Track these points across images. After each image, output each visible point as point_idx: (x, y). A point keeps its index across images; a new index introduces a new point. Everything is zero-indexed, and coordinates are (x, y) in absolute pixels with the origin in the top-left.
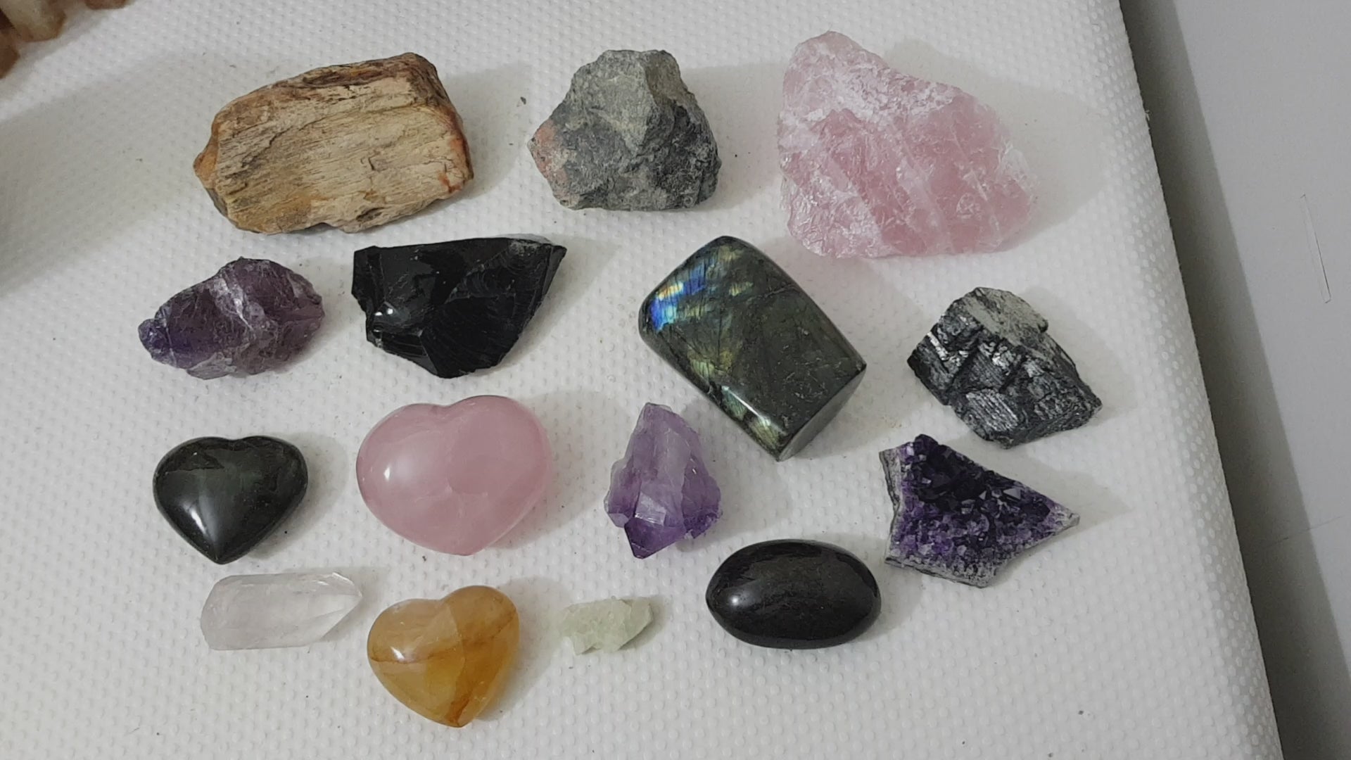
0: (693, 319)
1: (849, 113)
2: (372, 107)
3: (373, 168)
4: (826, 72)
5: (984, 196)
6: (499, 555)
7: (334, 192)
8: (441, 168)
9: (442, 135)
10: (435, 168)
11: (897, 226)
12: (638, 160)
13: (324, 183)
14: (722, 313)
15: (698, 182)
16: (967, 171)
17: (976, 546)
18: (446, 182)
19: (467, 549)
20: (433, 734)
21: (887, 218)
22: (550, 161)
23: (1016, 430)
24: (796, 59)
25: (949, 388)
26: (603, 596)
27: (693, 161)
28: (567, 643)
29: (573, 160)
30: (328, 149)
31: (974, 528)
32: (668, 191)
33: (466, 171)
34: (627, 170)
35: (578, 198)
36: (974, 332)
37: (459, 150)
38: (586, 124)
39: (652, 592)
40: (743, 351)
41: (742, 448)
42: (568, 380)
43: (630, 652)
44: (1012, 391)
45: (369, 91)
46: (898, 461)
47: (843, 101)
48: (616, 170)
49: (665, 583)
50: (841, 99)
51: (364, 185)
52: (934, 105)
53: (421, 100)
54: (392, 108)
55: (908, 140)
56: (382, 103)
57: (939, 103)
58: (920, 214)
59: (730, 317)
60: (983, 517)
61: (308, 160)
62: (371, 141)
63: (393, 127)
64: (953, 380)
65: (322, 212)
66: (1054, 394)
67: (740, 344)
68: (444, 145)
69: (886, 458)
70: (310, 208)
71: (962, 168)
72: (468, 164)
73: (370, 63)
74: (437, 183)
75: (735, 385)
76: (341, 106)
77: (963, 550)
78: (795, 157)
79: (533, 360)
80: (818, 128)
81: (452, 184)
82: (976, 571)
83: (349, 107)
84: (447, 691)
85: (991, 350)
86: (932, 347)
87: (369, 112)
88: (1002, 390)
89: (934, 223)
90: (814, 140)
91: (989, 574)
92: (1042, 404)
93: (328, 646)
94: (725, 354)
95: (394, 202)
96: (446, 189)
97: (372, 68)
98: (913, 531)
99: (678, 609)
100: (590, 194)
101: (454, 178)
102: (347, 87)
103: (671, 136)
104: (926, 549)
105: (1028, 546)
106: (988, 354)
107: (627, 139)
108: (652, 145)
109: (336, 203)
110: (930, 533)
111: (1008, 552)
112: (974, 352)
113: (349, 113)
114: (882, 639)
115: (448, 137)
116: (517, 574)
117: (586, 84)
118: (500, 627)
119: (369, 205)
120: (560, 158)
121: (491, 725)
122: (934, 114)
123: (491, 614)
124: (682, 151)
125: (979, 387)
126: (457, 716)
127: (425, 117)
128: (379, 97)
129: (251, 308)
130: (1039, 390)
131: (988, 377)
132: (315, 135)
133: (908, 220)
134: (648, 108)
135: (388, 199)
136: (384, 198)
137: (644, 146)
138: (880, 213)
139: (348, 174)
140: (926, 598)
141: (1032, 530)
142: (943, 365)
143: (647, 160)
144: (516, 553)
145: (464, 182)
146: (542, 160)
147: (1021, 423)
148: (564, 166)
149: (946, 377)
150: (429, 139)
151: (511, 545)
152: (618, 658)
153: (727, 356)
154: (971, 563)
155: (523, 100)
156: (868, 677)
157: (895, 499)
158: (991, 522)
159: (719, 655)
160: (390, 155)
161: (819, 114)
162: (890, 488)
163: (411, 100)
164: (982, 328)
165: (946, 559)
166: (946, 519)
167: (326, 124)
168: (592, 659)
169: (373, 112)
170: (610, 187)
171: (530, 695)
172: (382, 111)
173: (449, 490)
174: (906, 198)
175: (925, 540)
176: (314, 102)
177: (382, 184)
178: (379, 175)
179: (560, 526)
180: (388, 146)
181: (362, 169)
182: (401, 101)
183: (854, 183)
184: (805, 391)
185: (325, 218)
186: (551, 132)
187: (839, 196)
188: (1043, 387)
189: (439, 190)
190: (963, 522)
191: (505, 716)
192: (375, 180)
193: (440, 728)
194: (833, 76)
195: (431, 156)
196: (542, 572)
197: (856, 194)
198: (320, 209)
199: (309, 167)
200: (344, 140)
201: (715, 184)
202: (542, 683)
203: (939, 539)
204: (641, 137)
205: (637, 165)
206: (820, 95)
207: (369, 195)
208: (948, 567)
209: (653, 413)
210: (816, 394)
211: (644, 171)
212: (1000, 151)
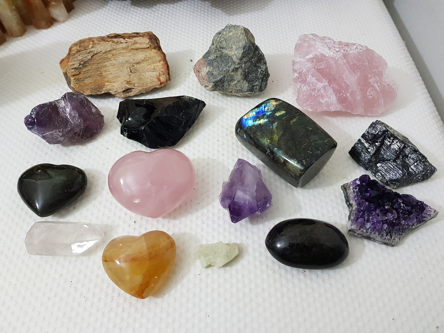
0: (260, 124)
1: (322, 55)
2: (133, 47)
3: (131, 72)
4: (312, 42)
5: (378, 88)
6: (169, 222)
7: (114, 80)
8: (158, 74)
9: (160, 61)
10: (155, 74)
11: (344, 97)
12: (238, 66)
13: (111, 76)
14: (273, 122)
15: (261, 80)
16: (371, 78)
17: (392, 225)
18: (160, 80)
19: (154, 215)
20: (130, 303)
21: (340, 94)
22: (201, 72)
23: (402, 178)
24: (300, 40)
25: (370, 161)
26: (215, 241)
27: (260, 70)
28: (198, 263)
29: (211, 70)
30: (114, 62)
31: (390, 216)
32: (249, 83)
33: (168, 77)
34: (233, 71)
35: (212, 84)
36: (384, 132)
37: (166, 68)
38: (217, 57)
39: (238, 242)
40: (282, 135)
41: (278, 184)
42: (204, 154)
43: (228, 268)
44: (399, 162)
45: (133, 41)
46: (351, 187)
47: (320, 51)
48: (229, 71)
49: (244, 238)
50: (320, 50)
51: (127, 78)
52: (359, 50)
53: (152, 46)
54: (141, 48)
55: (348, 63)
56: (137, 46)
57: (360, 49)
58: (352, 93)
59: (276, 123)
60: (394, 211)
61: (105, 66)
62: (131, 61)
63: (141, 56)
64: (372, 156)
65: (109, 87)
66: (418, 162)
67: (281, 133)
68: (160, 65)
69: (345, 188)
70: (104, 85)
71: (370, 76)
72: (169, 74)
73: (134, 33)
74: (156, 80)
75: (279, 148)
76: (121, 46)
77: (386, 226)
78: (300, 73)
79: (189, 146)
80: (311, 60)
81: (161, 81)
82: (391, 237)
83: (124, 46)
84: (138, 279)
85: (391, 141)
86: (362, 143)
87: (132, 49)
88: (394, 161)
89: (359, 98)
90: (309, 65)
91: (397, 239)
92: (412, 167)
93: (85, 259)
94: (275, 136)
95: (138, 86)
96: (159, 83)
97: (135, 35)
98: (362, 216)
99: (250, 250)
100: (217, 82)
101: (163, 79)
102: (124, 39)
103: (252, 58)
104: (368, 225)
105: (414, 227)
106: (389, 144)
107: (234, 58)
108: (244, 60)
109: (115, 84)
110: (371, 218)
111: (406, 229)
112: (382, 143)
113: (124, 49)
114: (348, 268)
115: (162, 62)
116: (176, 231)
117: (219, 39)
118: (167, 249)
119: (128, 86)
120: (205, 70)
121: (159, 300)
122: (359, 53)
123: (163, 243)
124: (255, 66)
125: (383, 160)
126: (143, 293)
127: (153, 53)
128: (136, 43)
129: (73, 113)
130: (412, 161)
131: (388, 155)
132: (110, 56)
133: (348, 95)
134: (244, 42)
135: (136, 85)
136: (134, 84)
137: (241, 59)
138: (337, 92)
139: (121, 73)
140: (367, 250)
141: (417, 218)
142: (368, 151)
143: (242, 67)
144: (177, 222)
145: (167, 81)
146: (197, 71)
147: (404, 175)
148: (207, 73)
149: (368, 157)
150: (154, 62)
151: (175, 218)
152: (222, 271)
153: (276, 137)
154: (389, 233)
155: (191, 61)
156: (343, 286)
157: (350, 205)
158: (398, 213)
159: (270, 272)
160: (138, 67)
161: (311, 56)
162: (347, 201)
163: (149, 46)
164: (387, 131)
165: (378, 230)
166: (378, 211)
167: (114, 52)
168: (210, 270)
169: (133, 49)
170: (225, 79)
171: (179, 286)
172: (137, 49)
173: (149, 184)
174: (347, 86)
175: (368, 221)
176: (110, 43)
177: (134, 79)
178: (134, 75)
179: (197, 211)
180: (138, 63)
181: (126, 71)
182: (145, 46)
183: (326, 80)
184: (312, 151)
185: (110, 90)
186: (203, 62)
187: (320, 85)
188: (413, 159)
189: (156, 84)
190: (385, 213)
191: (166, 296)
192: (131, 77)
193: (134, 299)
194: (315, 44)
195: (154, 69)
196: (188, 230)
197: (327, 84)
198: (108, 87)
199: (106, 69)
200: (121, 59)
201: (266, 85)
202: (185, 281)
203: (375, 220)
204: (240, 56)
205: (237, 69)
206: (310, 50)
207: (128, 82)
208: (379, 234)
209: (241, 163)
210: (317, 152)
211: (240, 71)
212: (384, 72)
